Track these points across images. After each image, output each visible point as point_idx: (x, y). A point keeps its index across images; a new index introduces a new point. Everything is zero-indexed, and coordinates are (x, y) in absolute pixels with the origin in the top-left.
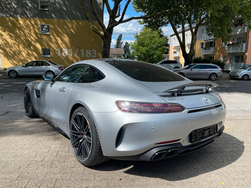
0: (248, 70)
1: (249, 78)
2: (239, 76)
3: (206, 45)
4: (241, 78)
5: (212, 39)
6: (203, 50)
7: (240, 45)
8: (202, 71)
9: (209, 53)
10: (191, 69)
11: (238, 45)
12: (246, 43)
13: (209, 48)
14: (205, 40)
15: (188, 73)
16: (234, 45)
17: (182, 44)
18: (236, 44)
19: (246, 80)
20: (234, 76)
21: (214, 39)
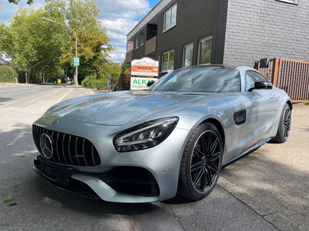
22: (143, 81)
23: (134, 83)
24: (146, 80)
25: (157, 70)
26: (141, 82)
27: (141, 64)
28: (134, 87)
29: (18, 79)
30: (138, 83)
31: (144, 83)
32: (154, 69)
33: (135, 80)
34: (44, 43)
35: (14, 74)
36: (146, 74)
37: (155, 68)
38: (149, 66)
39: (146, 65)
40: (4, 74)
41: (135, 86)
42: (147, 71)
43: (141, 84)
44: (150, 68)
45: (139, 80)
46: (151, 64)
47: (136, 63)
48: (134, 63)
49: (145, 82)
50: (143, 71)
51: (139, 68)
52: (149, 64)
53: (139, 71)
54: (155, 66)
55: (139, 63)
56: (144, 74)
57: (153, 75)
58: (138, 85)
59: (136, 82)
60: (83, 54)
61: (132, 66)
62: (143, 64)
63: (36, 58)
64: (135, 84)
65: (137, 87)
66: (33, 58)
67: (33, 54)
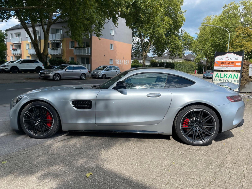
0: (105, 71)
1: (106, 77)
2: (99, 76)
3: (52, 45)
4: (101, 77)
5: (59, 40)
6: (51, 50)
7: (86, 48)
8: (74, 72)
9: (58, 54)
10: (65, 70)
11: (84, 48)
12: (90, 47)
13: (57, 49)
14: (51, 41)
15: (64, 73)
16: (81, 48)
17: (35, 43)
18: (83, 48)
19: (105, 79)
20: (96, 76)
21: (60, 40)
22: (225, 75)
23: (215, 77)
24: (227, 74)
25: (240, 64)
26: (222, 76)
27: (224, 59)
28: (215, 80)
29: (197, 71)
30: (219, 77)
31: (225, 77)
32: (237, 64)
33: (217, 74)
34: (219, 42)
35: (194, 68)
36: (228, 68)
37: (238, 62)
38: (232, 60)
39: (229, 60)
40: (187, 68)
41: (217, 80)
42: (230, 66)
43: (222, 78)
44: (233, 63)
45: (221, 74)
46: (234, 59)
47: (219, 59)
48: (217, 59)
49: (227, 76)
50: (225, 65)
51: (222, 63)
52: (232, 59)
53: (221, 66)
54: (238, 61)
55: (222, 59)
56: (226, 68)
57: (236, 69)
58: (219, 78)
59: (218, 76)
60: (243, 48)
61: (215, 62)
62: (226, 59)
63: (212, 54)
64: (217, 78)
65: (219, 80)
66: (210, 55)
67: (210, 51)
